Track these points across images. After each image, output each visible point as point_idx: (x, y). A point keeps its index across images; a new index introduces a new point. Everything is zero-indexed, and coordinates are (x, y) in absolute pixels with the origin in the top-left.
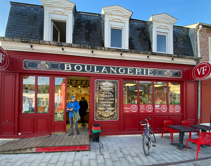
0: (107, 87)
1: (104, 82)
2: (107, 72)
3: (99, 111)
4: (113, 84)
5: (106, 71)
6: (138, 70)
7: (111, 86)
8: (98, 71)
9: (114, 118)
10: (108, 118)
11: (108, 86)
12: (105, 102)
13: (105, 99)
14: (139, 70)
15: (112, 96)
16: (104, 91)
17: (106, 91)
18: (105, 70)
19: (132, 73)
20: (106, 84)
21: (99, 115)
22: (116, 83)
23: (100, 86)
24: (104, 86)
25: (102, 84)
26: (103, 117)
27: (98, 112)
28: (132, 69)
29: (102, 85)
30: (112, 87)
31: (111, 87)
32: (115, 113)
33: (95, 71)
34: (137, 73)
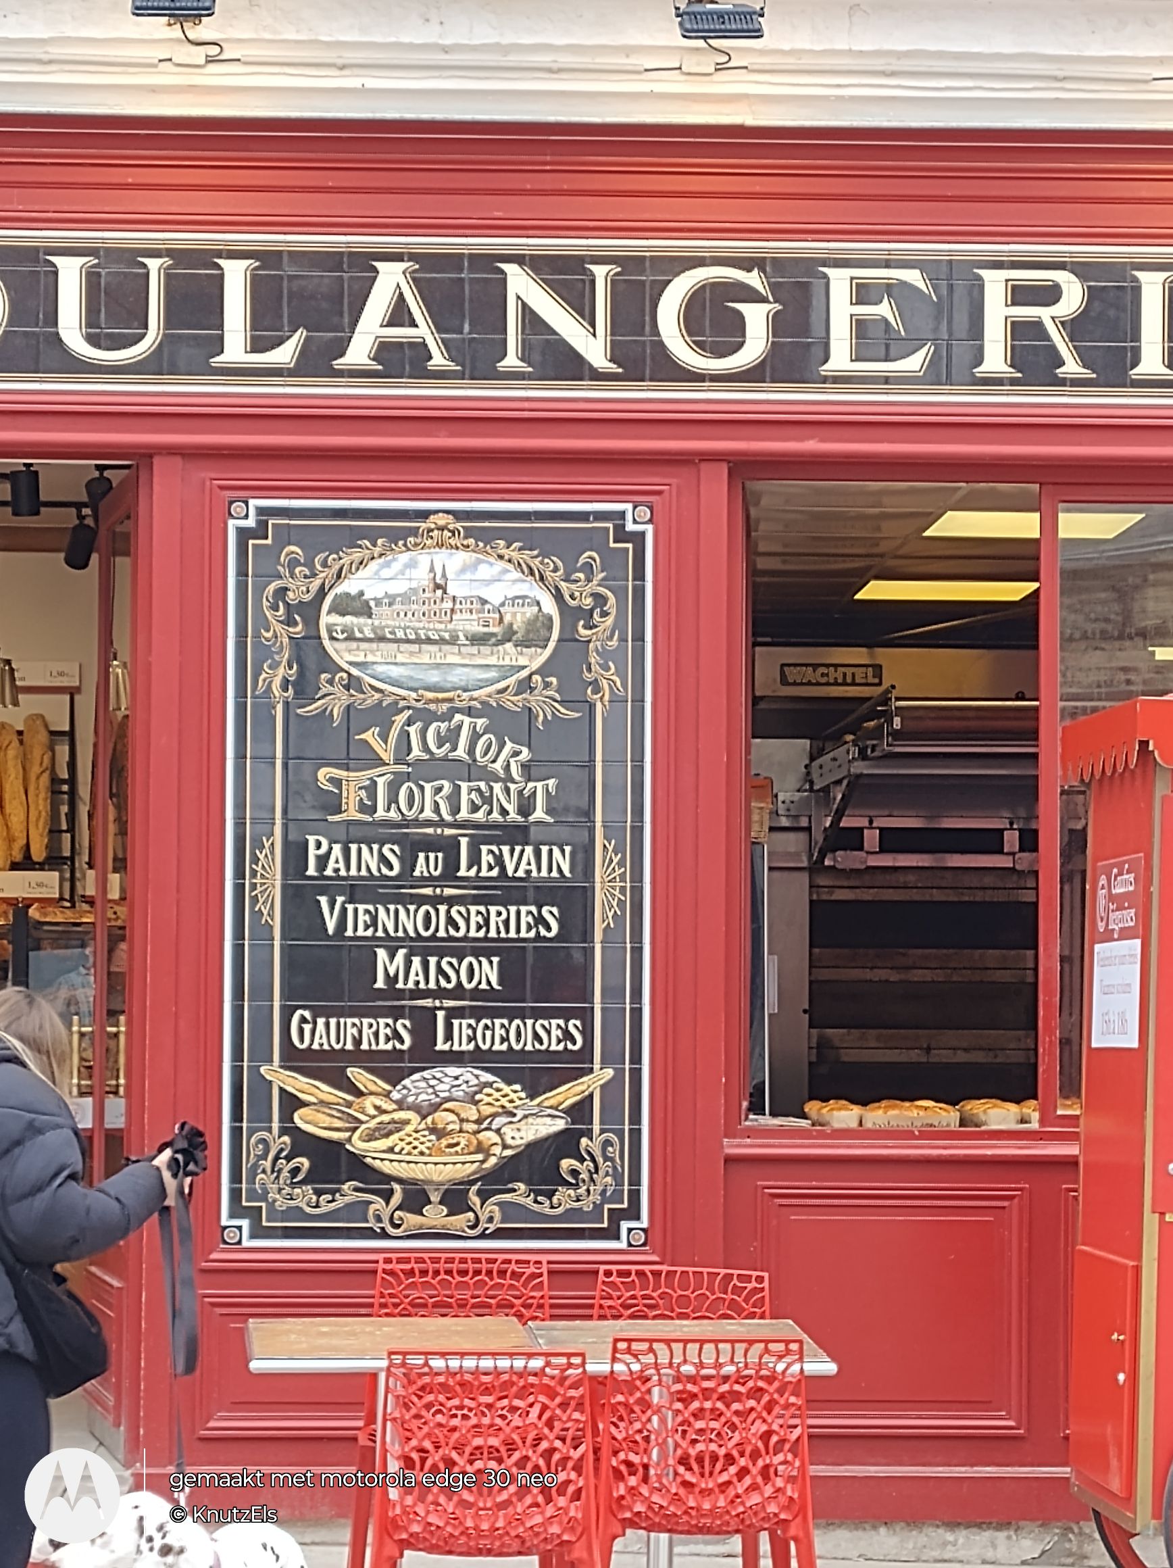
0: (434, 628)
1: (395, 537)
2: (438, 360)
3: (298, 1084)
4: (553, 567)
5: (424, 330)
6: (1020, 295)
7: (519, 617)
8: (285, 354)
9: (564, 1196)
10: (455, 1199)
11: (467, 624)
12: (410, 921)
13: (409, 863)
14: (1051, 295)
15: (526, 808)
16: (382, 715)
17: (425, 717)
18: (399, 315)
19: (914, 363)
20: (421, 575)
21: (303, 1143)
22: (611, 560)
23: (312, 611)
24: (385, 618)
25: (349, 586)
26: (378, 1183)
27: (291, 1103)
28: (913, 277)
29: (357, 606)
30: (533, 637)
31: (508, 635)
32: (580, 1111)
33: (235, 349)
34: (995, 360)
